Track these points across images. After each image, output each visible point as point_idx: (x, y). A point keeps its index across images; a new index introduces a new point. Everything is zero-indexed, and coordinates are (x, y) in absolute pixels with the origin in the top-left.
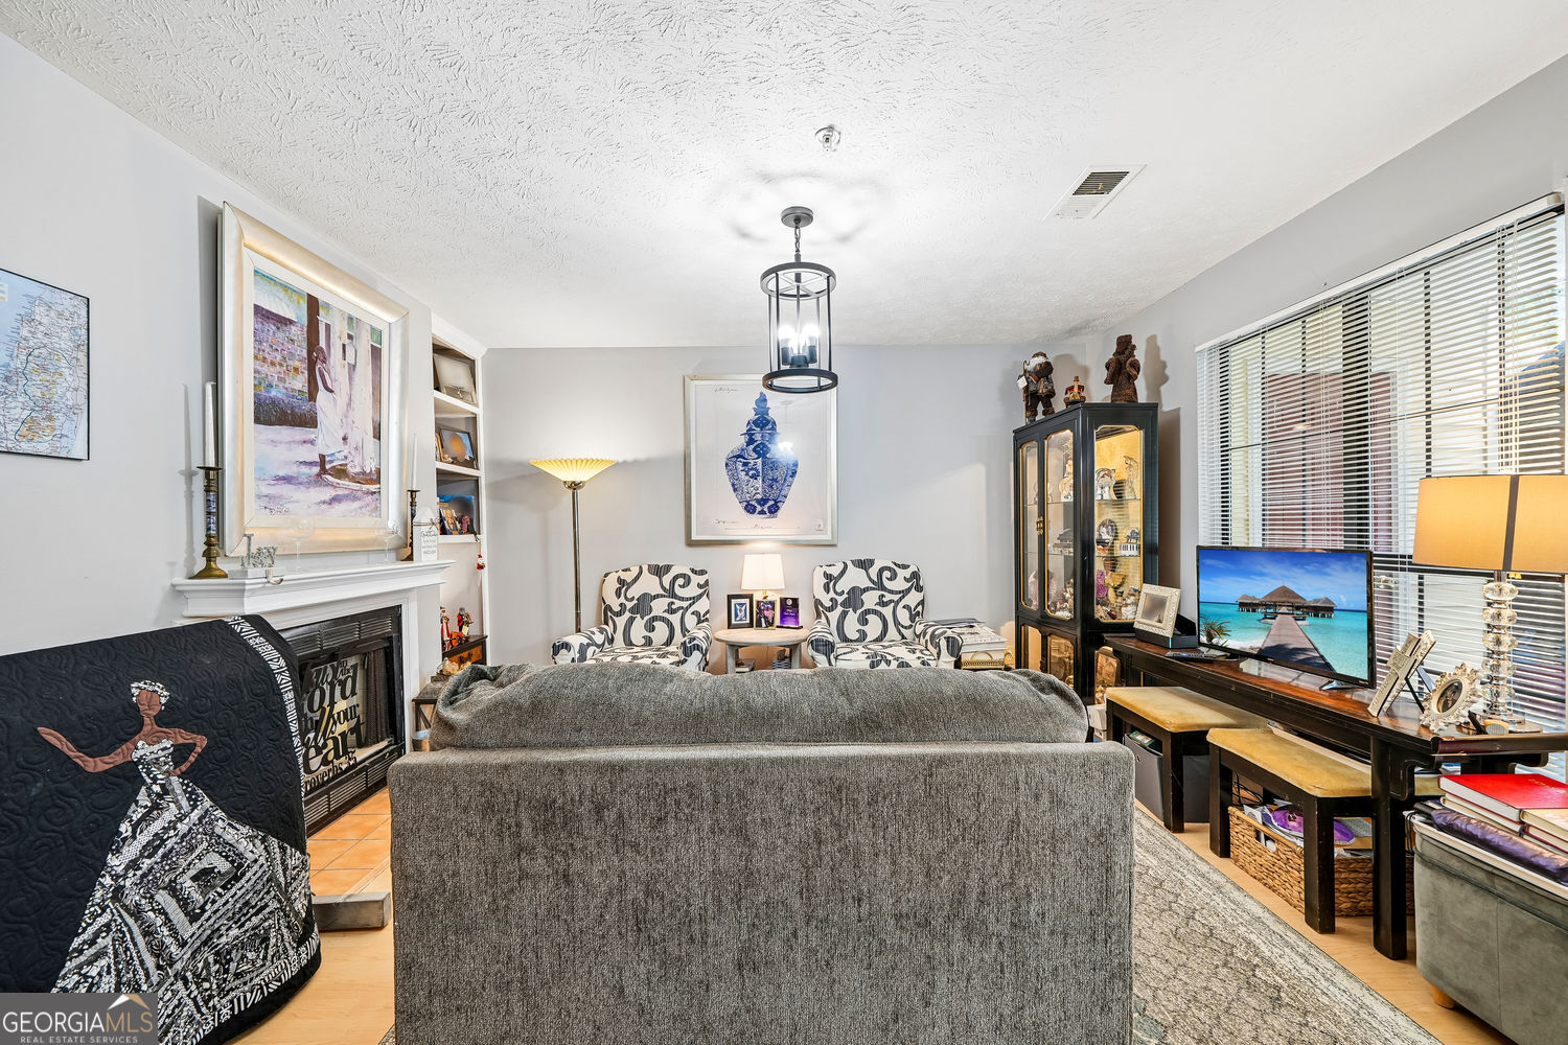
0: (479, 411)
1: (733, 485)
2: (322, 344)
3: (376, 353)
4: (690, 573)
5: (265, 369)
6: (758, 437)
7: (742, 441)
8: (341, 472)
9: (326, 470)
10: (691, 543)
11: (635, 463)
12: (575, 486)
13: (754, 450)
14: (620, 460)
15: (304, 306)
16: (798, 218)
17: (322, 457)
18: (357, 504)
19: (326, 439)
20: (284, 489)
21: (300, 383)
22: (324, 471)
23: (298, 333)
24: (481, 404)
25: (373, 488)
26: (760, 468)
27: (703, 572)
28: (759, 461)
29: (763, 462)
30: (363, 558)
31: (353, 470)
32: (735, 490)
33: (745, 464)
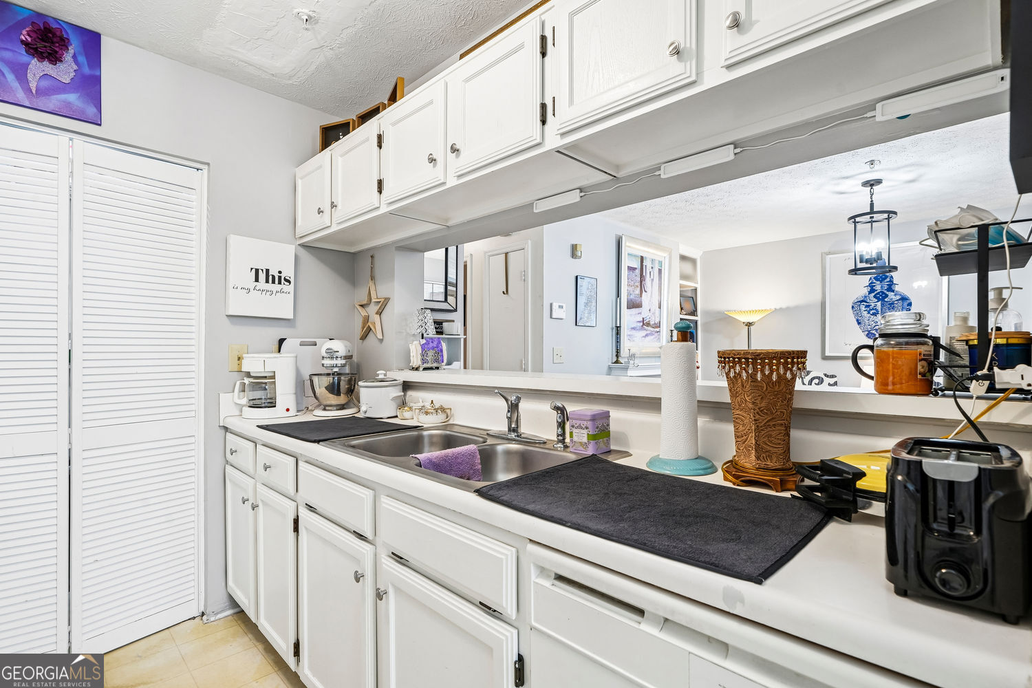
0: (698, 286)
1: (857, 320)
2: (644, 274)
3: (660, 271)
4: (824, 377)
5: (631, 289)
6: (878, 288)
7: (865, 291)
8: (648, 324)
9: (645, 323)
10: (825, 358)
11: (788, 309)
12: (749, 325)
13: (875, 297)
14: (778, 307)
15: (640, 260)
16: (871, 184)
17: (643, 319)
18: (652, 337)
19: (644, 312)
20: (633, 332)
21: (638, 291)
22: (644, 324)
23: (638, 272)
24: (699, 282)
25: (658, 330)
26: (879, 309)
27: (833, 376)
28: (879, 304)
29: (882, 305)
30: (654, 359)
31: (652, 323)
32: (859, 323)
33: (867, 306)
